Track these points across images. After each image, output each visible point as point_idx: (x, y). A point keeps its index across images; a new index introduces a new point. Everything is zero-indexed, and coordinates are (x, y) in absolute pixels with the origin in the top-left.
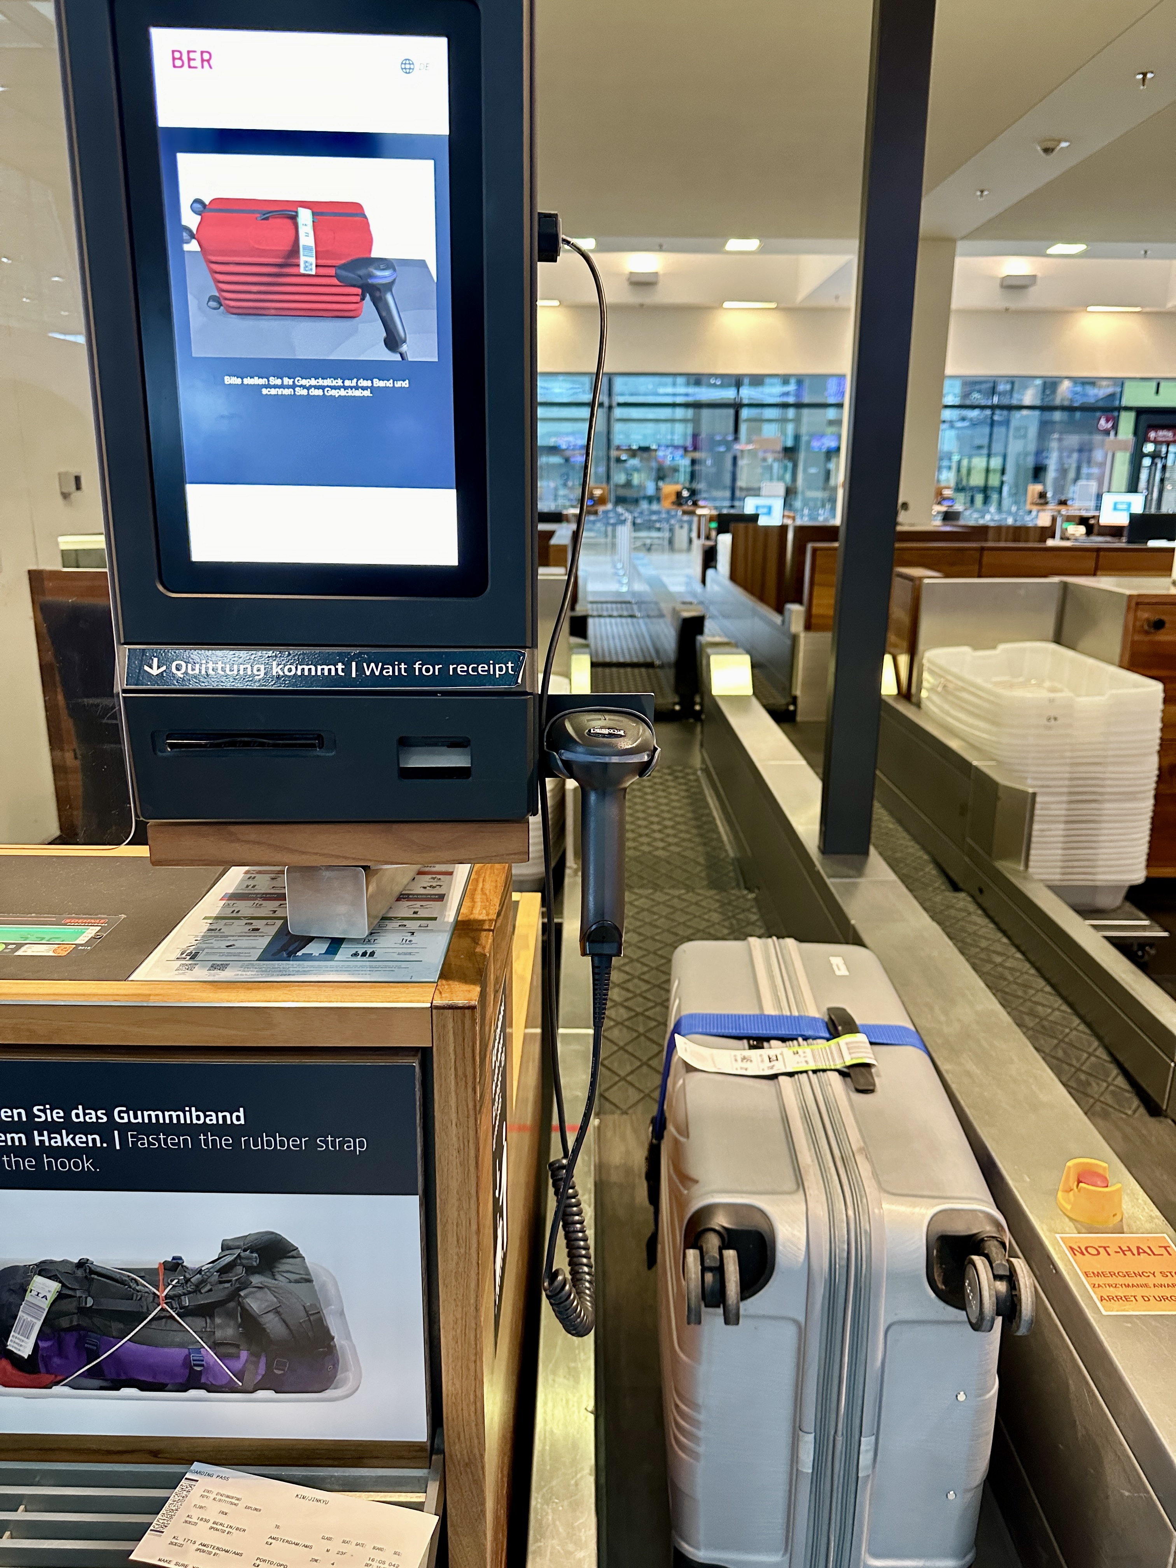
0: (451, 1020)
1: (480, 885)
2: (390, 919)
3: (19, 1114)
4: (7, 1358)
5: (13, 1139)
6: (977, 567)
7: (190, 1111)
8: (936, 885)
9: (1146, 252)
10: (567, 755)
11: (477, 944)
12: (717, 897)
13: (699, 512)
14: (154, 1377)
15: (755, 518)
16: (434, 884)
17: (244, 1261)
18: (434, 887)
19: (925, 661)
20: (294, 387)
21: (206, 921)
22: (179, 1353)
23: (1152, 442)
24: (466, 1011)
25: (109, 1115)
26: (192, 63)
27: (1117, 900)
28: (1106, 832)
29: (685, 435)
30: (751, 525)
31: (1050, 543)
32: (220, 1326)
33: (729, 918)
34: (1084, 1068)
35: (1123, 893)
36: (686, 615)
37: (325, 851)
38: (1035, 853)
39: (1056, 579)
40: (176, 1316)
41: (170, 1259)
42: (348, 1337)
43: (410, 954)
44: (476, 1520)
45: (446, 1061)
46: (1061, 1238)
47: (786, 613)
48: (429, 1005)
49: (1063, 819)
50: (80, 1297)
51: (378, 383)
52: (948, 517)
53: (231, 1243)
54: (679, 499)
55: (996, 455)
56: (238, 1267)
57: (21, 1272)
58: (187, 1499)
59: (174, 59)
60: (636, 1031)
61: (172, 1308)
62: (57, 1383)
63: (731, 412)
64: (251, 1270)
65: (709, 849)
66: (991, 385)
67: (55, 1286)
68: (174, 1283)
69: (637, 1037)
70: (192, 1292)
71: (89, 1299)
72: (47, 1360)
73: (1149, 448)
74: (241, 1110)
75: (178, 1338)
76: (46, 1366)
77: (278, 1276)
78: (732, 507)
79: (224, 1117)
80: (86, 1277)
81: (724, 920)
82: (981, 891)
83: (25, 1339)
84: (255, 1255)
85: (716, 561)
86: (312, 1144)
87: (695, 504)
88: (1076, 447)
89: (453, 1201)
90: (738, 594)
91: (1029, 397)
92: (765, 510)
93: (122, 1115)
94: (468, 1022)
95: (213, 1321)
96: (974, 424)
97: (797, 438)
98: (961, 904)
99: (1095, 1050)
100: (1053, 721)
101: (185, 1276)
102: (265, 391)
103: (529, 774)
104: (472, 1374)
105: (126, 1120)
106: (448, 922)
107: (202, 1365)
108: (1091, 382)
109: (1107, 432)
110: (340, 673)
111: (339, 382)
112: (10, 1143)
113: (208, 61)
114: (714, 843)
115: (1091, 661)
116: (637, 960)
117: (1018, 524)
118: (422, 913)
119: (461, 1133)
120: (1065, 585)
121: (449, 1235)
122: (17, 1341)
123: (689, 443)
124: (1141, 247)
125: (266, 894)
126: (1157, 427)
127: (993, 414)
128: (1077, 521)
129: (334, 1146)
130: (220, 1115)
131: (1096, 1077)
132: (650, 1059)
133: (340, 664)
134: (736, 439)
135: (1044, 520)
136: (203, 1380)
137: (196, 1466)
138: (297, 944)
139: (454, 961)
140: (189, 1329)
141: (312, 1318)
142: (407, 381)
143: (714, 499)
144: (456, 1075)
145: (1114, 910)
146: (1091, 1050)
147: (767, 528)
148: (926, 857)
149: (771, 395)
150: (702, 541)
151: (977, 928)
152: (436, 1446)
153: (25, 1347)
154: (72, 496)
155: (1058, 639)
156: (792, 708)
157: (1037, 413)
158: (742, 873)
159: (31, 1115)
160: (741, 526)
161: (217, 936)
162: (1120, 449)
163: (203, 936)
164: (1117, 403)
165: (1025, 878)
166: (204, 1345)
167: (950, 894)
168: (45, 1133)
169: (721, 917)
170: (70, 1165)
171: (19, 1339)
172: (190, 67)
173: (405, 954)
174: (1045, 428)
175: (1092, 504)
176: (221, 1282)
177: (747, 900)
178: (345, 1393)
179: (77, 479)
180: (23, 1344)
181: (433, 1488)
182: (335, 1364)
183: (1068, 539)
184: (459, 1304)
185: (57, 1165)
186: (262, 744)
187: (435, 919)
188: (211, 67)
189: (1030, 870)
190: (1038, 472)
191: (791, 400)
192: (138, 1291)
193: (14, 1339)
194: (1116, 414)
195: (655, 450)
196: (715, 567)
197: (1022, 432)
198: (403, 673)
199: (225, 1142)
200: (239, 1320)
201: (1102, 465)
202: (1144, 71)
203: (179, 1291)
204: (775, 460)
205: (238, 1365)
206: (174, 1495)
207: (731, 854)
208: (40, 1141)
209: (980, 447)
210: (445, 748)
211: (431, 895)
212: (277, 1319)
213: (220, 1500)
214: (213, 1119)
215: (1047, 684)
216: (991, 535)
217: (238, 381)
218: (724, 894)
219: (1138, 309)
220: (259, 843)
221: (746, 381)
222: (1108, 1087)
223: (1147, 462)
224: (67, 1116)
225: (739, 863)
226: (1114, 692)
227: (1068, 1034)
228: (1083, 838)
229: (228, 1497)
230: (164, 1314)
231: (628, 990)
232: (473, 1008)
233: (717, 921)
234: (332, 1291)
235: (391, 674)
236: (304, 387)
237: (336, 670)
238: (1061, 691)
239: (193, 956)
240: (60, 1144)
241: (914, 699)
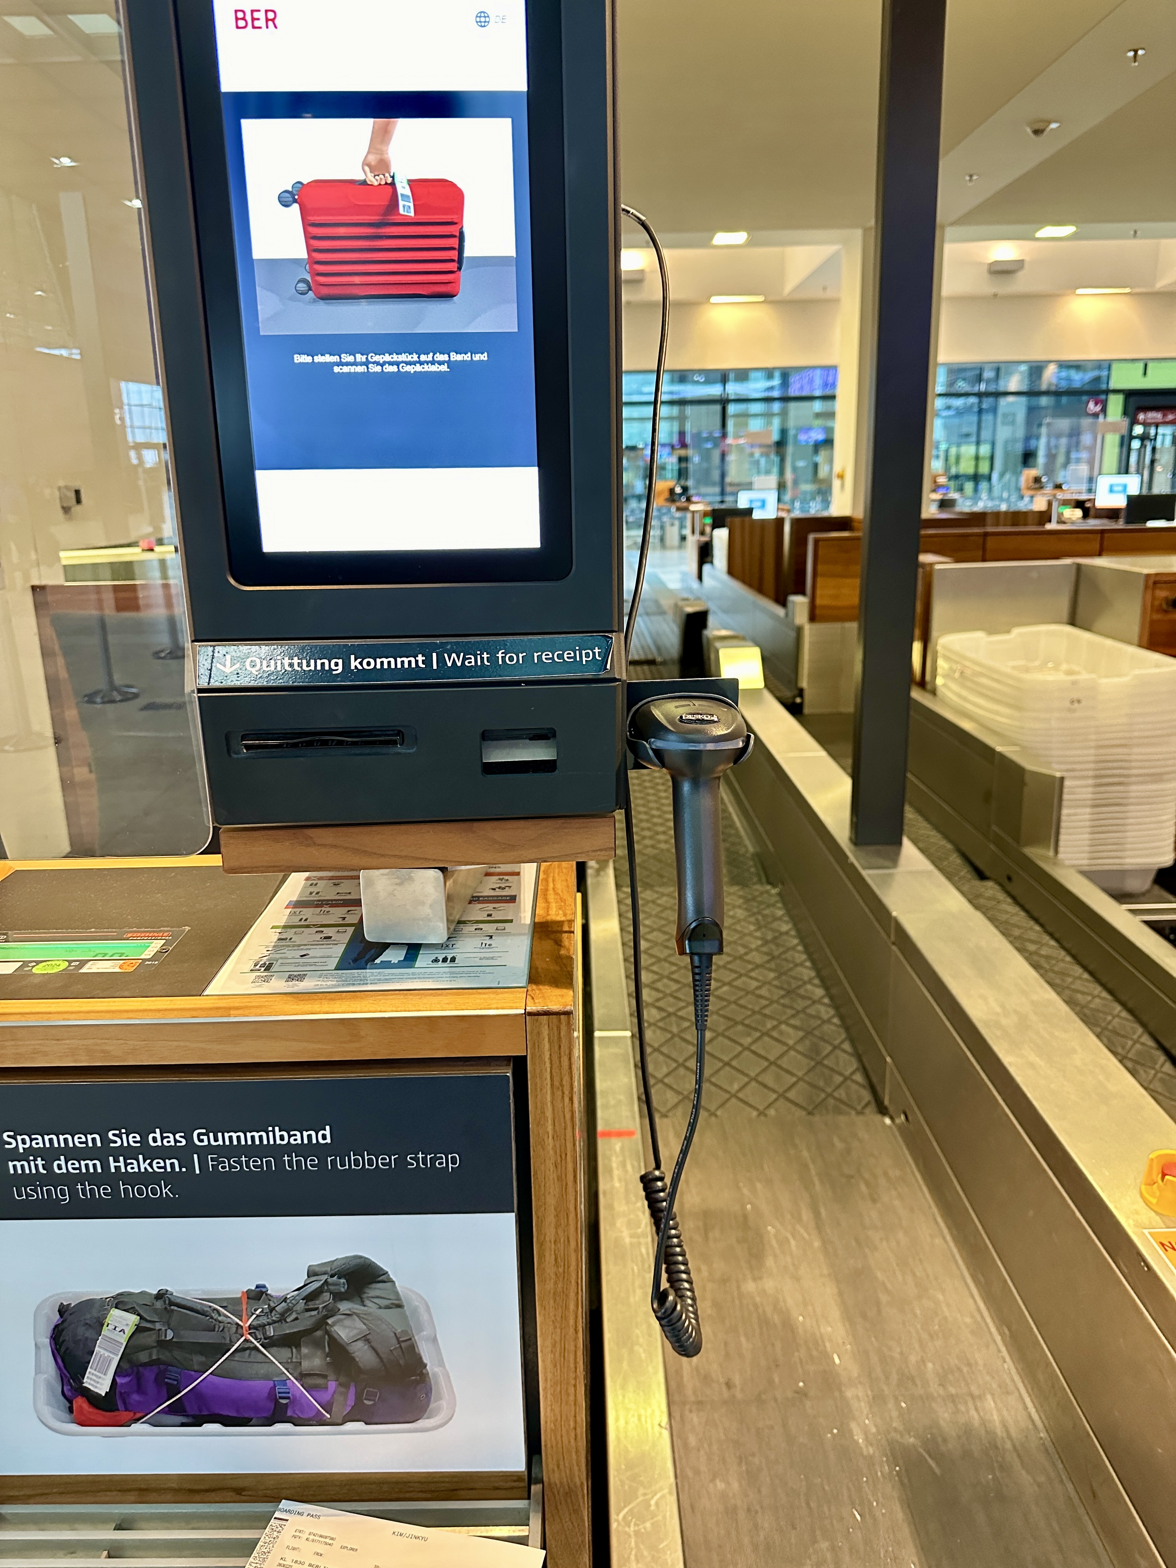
0: (546, 1027)
1: (551, 885)
2: (464, 922)
3: (94, 1140)
4: (83, 1396)
5: (87, 1166)
6: (981, 553)
7: (273, 1131)
8: (962, 874)
9: (1135, 232)
10: (659, 744)
11: (560, 946)
12: (741, 893)
13: (693, 507)
14: (238, 1411)
15: (749, 511)
16: (503, 886)
17: (331, 1288)
18: (504, 888)
19: (939, 648)
20: (366, 364)
21: (274, 930)
22: (263, 1386)
23: (1140, 424)
24: (562, 1017)
25: (188, 1138)
26: (257, 23)
27: (1144, 884)
28: (1134, 814)
29: (671, 433)
30: (747, 519)
31: (1049, 527)
32: (306, 1357)
33: (754, 914)
34: (1130, 1056)
35: (1152, 876)
36: (690, 610)
37: (403, 854)
38: (1064, 838)
39: (1068, 561)
40: (260, 1347)
41: (253, 1288)
42: (441, 1363)
43: (492, 958)
44: (577, 1551)
45: (541, 1070)
46: (1150, 1233)
47: (789, 605)
48: (523, 1012)
49: (1089, 803)
50: (160, 1330)
51: (456, 357)
52: (944, 504)
53: (317, 1269)
54: (672, 496)
55: (985, 442)
56: (325, 1294)
57: (97, 1305)
58: (278, 1540)
59: (237, 19)
60: (670, 1032)
61: (256, 1339)
62: (137, 1420)
63: (718, 408)
64: (339, 1297)
65: (728, 845)
66: (978, 372)
67: (133, 1319)
68: (258, 1312)
69: (672, 1038)
70: (277, 1322)
71: (169, 1331)
72: (124, 1397)
73: (1138, 430)
74: (328, 1128)
75: (263, 1369)
76: (125, 1403)
77: (367, 1302)
78: (722, 502)
79: (309, 1136)
80: (166, 1308)
81: (750, 916)
82: (1009, 879)
83: (102, 1376)
84: (343, 1281)
85: (712, 556)
86: (401, 1162)
87: (688, 500)
88: (1067, 431)
89: (550, 1219)
90: (736, 587)
91: (1014, 383)
92: (759, 504)
93: (202, 1137)
94: (564, 1028)
95: (299, 1351)
96: (960, 413)
97: (784, 432)
98: (989, 893)
99: (1140, 1037)
100: (1076, 705)
101: (269, 1305)
102: (336, 369)
103: (618, 765)
104: (572, 1398)
105: (206, 1143)
106: (525, 924)
107: (288, 1398)
108: (1077, 366)
109: (1096, 415)
110: (421, 665)
111: (415, 357)
112: (84, 1171)
113: (273, 20)
114: (732, 839)
115: (1109, 642)
116: (665, 960)
117: (1012, 510)
118: (496, 916)
119: (558, 1146)
120: (1079, 567)
121: (547, 1254)
122: (94, 1377)
123: (675, 440)
124: (1130, 227)
125: (332, 900)
126: (1146, 409)
127: (980, 402)
128: (1073, 503)
129: (425, 1163)
130: (305, 1134)
131: (1143, 1065)
132: (686, 1060)
133: (420, 656)
134: (724, 435)
135: (1039, 504)
136: (289, 1413)
137: (284, 1504)
138: (373, 951)
139: (540, 964)
140: (274, 1360)
141: (403, 1345)
142: (486, 354)
143: (704, 495)
144: (552, 1085)
145: (1144, 894)
146: (1135, 1037)
147: (763, 522)
148: (949, 846)
149: (756, 390)
150: (697, 537)
151: (1008, 916)
152: (533, 1475)
153: (102, 1384)
154: (73, 509)
155: (1073, 621)
156: (798, 700)
157: (1023, 400)
158: (764, 868)
159: (105, 1140)
160: (737, 520)
161: (289, 946)
162: (1110, 431)
163: (274, 946)
164: (1104, 387)
165: (1055, 864)
166: (290, 1376)
167: (977, 883)
168: (121, 1159)
169: (746, 914)
170: (147, 1192)
171: (96, 1376)
172: (254, 27)
173: (487, 959)
174: (1033, 415)
175: (1084, 487)
176: (308, 1310)
177: (771, 895)
178: (439, 1423)
179: (77, 492)
180: (100, 1380)
181: (536, 1522)
182: (428, 1392)
183: (1064, 523)
184: (558, 1325)
185: (133, 1192)
186: (340, 743)
187: (511, 921)
188: (276, 27)
189: (1060, 856)
190: (1028, 458)
191: (776, 394)
192: (220, 1322)
193: (91, 1376)
194: (1103, 397)
195: (642, 449)
196: (712, 562)
197: (1010, 419)
198: (486, 663)
199: (310, 1163)
200: (327, 1349)
201: (1091, 449)
202: (1135, 48)
203: (264, 1320)
204: (762, 455)
205: (326, 1397)
206: (265, 1536)
207: (751, 849)
208: (115, 1167)
209: (967, 435)
210: (527, 741)
211: (502, 896)
212: (366, 1347)
213: (313, 1541)
214: (297, 1138)
215: (1064, 667)
216: (989, 520)
217: (308, 359)
218: (747, 890)
219: (1127, 290)
220: (335, 846)
221: (732, 376)
222: (1155, 1075)
223: (1136, 444)
224: (144, 1140)
225: (761, 859)
226: (1137, 672)
227: (1110, 1022)
228: (1111, 822)
229: (321, 1536)
230: (248, 1345)
231: (657, 990)
232: (568, 1014)
233: (742, 917)
234: (425, 1317)
235: (473, 664)
236: (378, 363)
237: (417, 661)
238: (1078, 673)
239: (268, 968)
240: (136, 1170)
241: (929, 687)
